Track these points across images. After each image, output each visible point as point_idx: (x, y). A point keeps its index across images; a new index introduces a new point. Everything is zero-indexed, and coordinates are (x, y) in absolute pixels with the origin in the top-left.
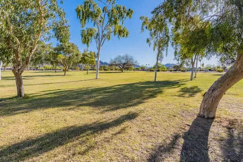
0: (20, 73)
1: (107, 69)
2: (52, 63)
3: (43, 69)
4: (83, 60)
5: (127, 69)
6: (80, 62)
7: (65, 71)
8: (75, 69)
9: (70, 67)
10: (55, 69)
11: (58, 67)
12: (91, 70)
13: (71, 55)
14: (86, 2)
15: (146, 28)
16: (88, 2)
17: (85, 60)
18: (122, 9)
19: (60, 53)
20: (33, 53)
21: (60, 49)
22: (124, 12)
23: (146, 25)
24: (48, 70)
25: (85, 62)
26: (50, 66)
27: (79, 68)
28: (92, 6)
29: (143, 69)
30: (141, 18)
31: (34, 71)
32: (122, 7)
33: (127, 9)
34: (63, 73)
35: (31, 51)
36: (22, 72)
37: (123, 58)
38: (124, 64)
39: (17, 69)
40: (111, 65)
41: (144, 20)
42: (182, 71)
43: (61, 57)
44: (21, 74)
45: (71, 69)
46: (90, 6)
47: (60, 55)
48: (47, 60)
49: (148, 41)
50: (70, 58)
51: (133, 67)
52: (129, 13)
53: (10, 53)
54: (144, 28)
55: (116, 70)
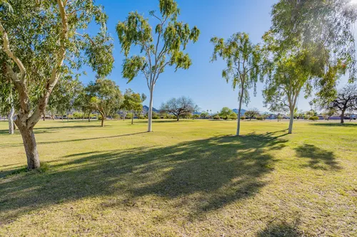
0: (29, 126)
1: (156, 116)
2: (84, 109)
3: (72, 117)
4: (126, 105)
5: (183, 116)
6: (122, 107)
7: (102, 119)
8: (114, 117)
9: (108, 115)
10: (88, 118)
11: (91, 115)
12: (135, 118)
13: (109, 97)
14: (130, 18)
15: (221, 54)
16: (134, 18)
17: (129, 105)
18: (183, 28)
19: (95, 95)
20: (51, 89)
21: (94, 89)
22: (186, 32)
23: (220, 51)
24: (79, 118)
25: (129, 107)
26: (81, 113)
27: (119, 116)
28: (139, 23)
29: (204, 117)
30: (212, 40)
31: (61, 120)
32: (183, 25)
33: (190, 28)
34: (100, 123)
35: (48, 86)
36: (33, 124)
37: (179, 102)
38: (180, 110)
39: (24, 119)
40: (162, 111)
41: (217, 43)
42: (258, 119)
43: (96, 100)
44: (31, 128)
45: (109, 117)
46: (136, 23)
47: (93, 98)
48: (77, 104)
49: (224, 74)
50: (108, 101)
51: (192, 114)
52: (194, 34)
53: (7, 88)
54: (217, 54)
55: (168, 118)
